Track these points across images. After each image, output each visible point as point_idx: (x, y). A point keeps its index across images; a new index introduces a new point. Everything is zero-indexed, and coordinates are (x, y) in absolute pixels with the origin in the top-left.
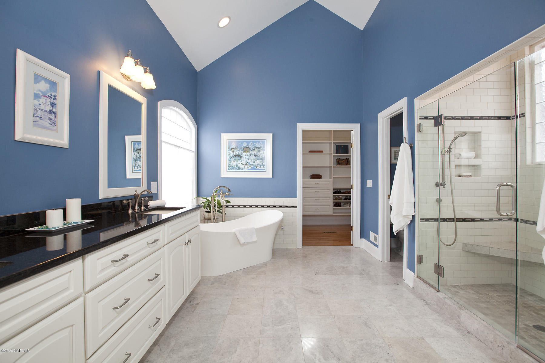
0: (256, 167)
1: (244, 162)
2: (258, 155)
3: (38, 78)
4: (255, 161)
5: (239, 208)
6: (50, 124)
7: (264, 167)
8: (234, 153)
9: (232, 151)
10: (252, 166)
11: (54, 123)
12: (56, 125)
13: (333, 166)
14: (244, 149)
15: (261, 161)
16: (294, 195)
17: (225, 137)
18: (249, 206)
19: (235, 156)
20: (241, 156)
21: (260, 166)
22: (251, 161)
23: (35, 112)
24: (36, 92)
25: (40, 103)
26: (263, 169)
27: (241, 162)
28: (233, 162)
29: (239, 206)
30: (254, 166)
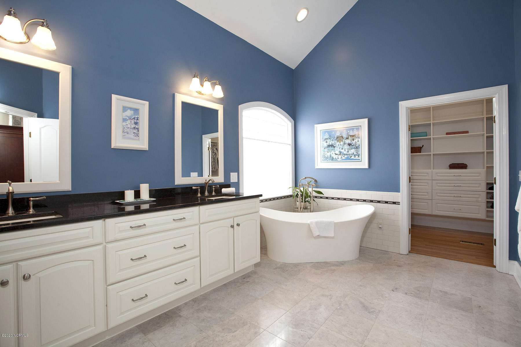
0: (350, 157)
1: (337, 152)
2: (352, 143)
3: (125, 109)
4: (349, 151)
5: (333, 200)
6: (134, 136)
7: (359, 157)
8: (328, 144)
9: (325, 141)
10: (346, 156)
11: (138, 135)
12: (138, 136)
13: (485, 151)
14: (337, 139)
15: (355, 150)
16: (396, 189)
17: (320, 128)
18: (342, 198)
19: (329, 146)
20: (335, 146)
21: (355, 156)
22: (345, 151)
23: (124, 130)
24: (124, 117)
25: (127, 124)
26: (359, 158)
27: (335, 152)
28: (326, 152)
29: (333, 198)
30: (348, 156)
